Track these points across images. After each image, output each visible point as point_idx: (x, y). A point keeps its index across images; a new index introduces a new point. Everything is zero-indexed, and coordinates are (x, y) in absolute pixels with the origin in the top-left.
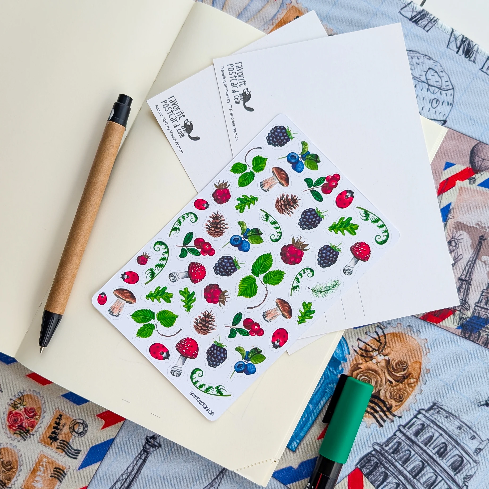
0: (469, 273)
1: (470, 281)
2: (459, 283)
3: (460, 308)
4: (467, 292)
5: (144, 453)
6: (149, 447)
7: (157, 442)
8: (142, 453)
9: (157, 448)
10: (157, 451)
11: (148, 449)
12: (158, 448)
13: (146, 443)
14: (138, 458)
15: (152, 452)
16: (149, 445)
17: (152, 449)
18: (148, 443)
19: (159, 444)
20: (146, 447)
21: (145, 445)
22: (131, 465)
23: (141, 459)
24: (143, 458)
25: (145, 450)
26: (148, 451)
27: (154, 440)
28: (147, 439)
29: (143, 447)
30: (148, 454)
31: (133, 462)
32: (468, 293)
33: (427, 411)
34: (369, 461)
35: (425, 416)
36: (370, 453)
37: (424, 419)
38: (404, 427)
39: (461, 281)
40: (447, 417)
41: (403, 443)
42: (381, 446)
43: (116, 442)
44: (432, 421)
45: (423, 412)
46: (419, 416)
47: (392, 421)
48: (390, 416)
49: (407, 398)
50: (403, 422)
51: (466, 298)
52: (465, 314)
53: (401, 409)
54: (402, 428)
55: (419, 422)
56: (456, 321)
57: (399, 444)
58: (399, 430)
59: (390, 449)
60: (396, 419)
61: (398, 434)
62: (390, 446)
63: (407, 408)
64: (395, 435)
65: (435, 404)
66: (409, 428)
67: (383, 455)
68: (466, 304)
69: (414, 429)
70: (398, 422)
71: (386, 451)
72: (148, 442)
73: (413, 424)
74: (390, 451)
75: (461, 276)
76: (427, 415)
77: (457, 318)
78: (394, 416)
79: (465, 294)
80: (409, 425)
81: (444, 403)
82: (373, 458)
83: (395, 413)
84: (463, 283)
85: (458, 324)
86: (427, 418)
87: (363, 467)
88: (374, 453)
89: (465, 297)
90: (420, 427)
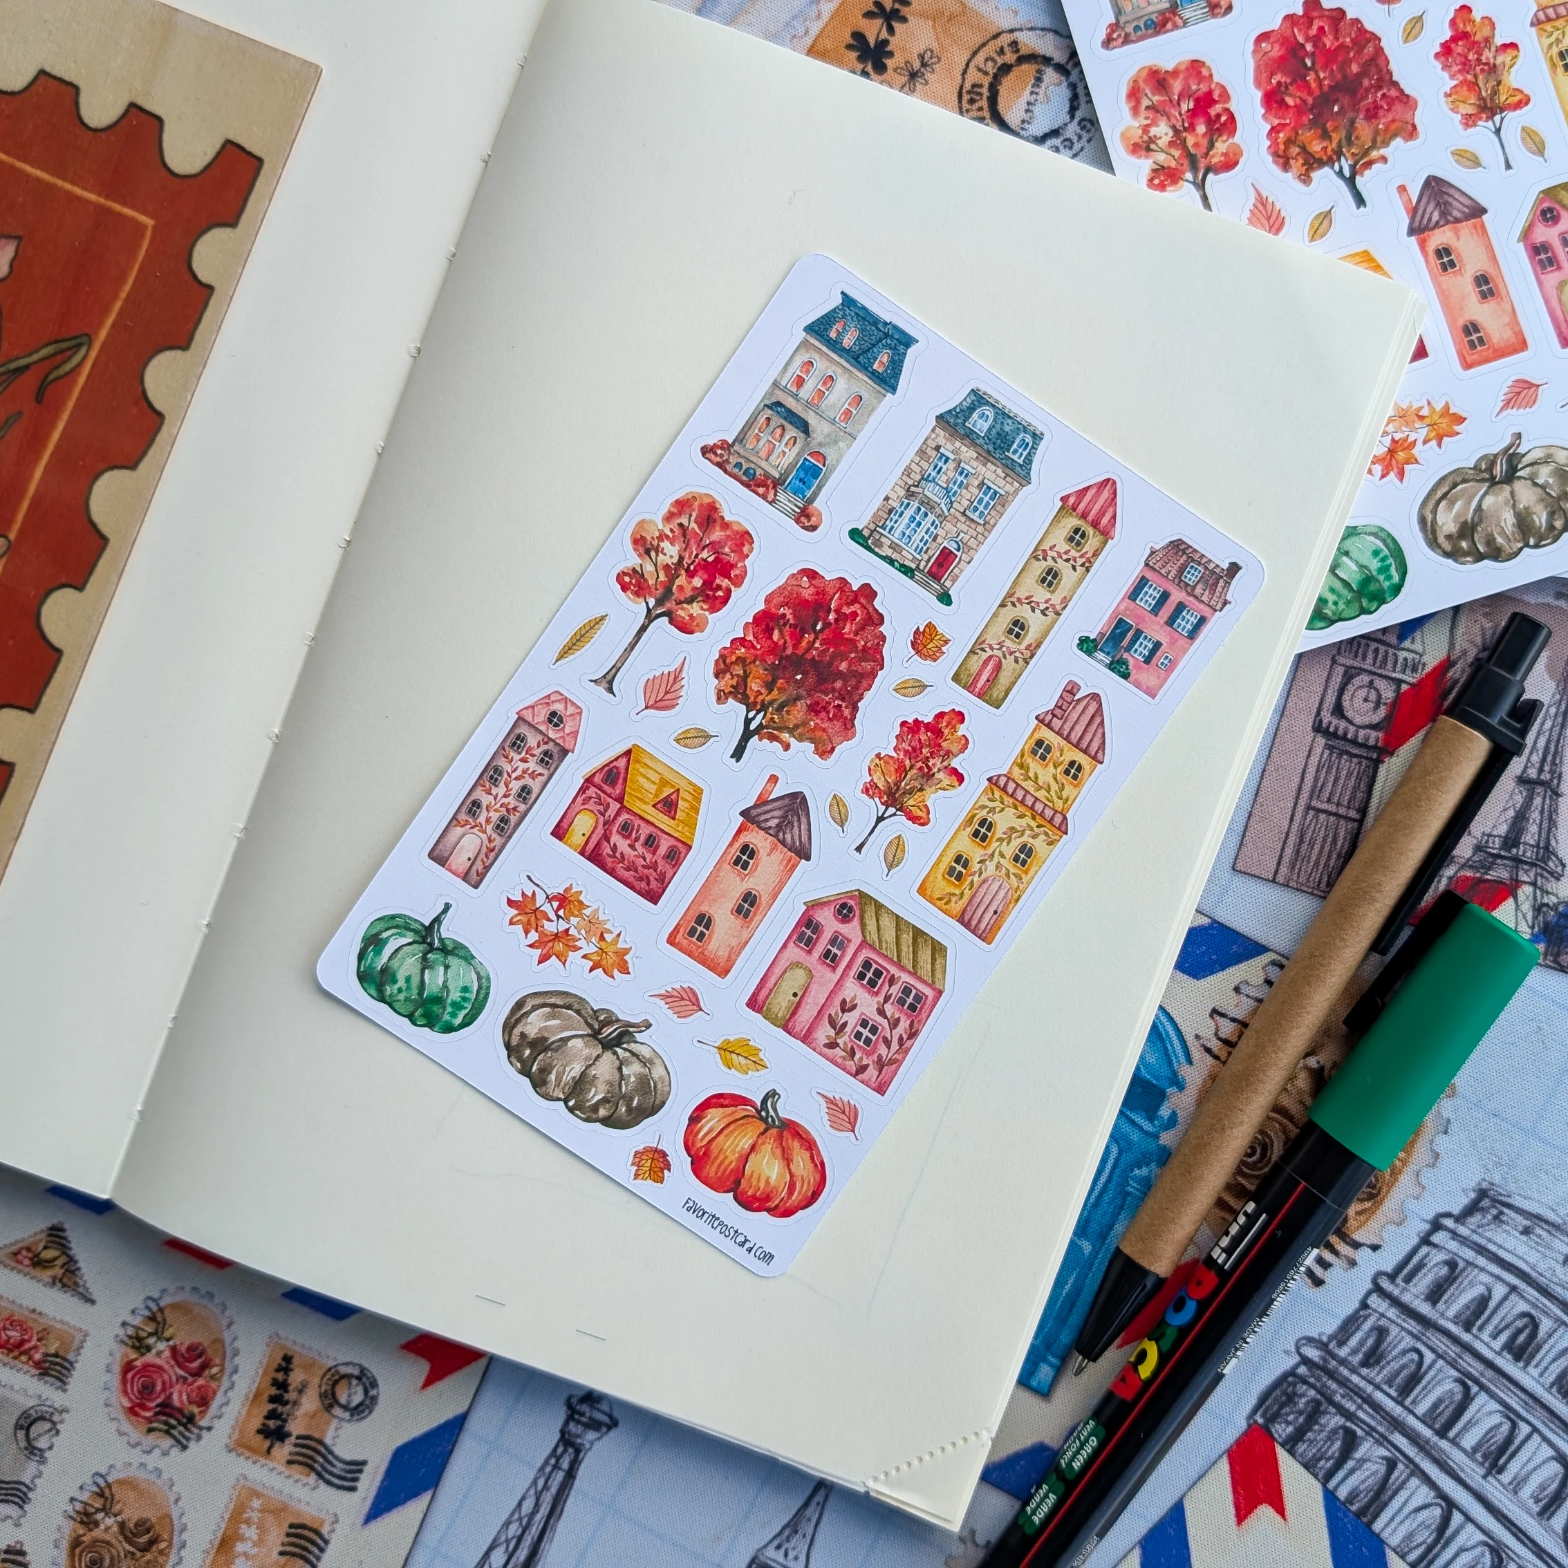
0: (1549, 758)
1: (1556, 781)
2: (1521, 792)
3: (1532, 874)
4: (1550, 819)
5: (565, 1451)
6: (580, 1429)
7: (603, 1412)
8: (560, 1450)
9: (604, 1429)
10: (605, 1438)
11: (578, 1436)
12: (609, 1428)
13: (570, 1418)
14: (548, 1469)
15: (592, 1443)
16: (578, 1422)
17: (591, 1435)
18: (577, 1417)
19: (610, 1416)
20: (569, 1433)
21: (566, 1423)
22: (528, 1490)
23: (560, 1468)
24: (565, 1464)
25: (566, 1440)
26: (579, 1441)
27: (592, 1407)
28: (569, 1406)
29: (563, 1432)
30: (578, 1451)
31: (535, 1482)
32: (1555, 823)
33: (1461, 1218)
34: (1291, 1398)
35: (1455, 1235)
36: (1292, 1373)
37: (1453, 1245)
38: (1392, 1277)
39: (1528, 786)
40: (1526, 1231)
41: (1394, 1330)
42: (1322, 1345)
43: (472, 1425)
44: (1481, 1250)
45: (1449, 1223)
46: (1438, 1238)
47: (1352, 1263)
48: (1344, 1249)
49: (1390, 1186)
50: (1387, 1260)
51: (1548, 839)
52: (1550, 889)
53: (1375, 1223)
54: (1385, 1284)
55: (1439, 1257)
56: (1524, 917)
57: (1382, 1332)
58: (1377, 1289)
59: (1354, 1352)
60: (1363, 1255)
61: (1374, 1301)
62: (1354, 1341)
63: (1395, 1217)
64: (1364, 1305)
65: (1482, 1194)
66: (1408, 1280)
67: (1332, 1375)
68: (1549, 858)
69: (1424, 1281)
70: (1370, 1264)
71: (1343, 1362)
72: (573, 1414)
73: (1420, 1266)
74: (1356, 1360)
75: (1524, 771)
76: (1463, 1230)
77: (1526, 907)
78: (1356, 1245)
79: (1545, 825)
80: (1406, 1269)
81: (1512, 1187)
82: (1302, 1388)
83: (1358, 1236)
84: (1533, 793)
85: (1532, 927)
86: (1464, 1241)
87: (1272, 1419)
88: (1302, 1370)
89: (1544, 835)
90: (1444, 1271)
